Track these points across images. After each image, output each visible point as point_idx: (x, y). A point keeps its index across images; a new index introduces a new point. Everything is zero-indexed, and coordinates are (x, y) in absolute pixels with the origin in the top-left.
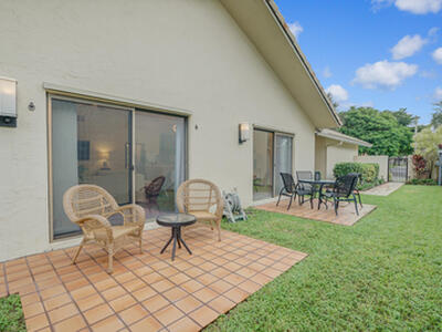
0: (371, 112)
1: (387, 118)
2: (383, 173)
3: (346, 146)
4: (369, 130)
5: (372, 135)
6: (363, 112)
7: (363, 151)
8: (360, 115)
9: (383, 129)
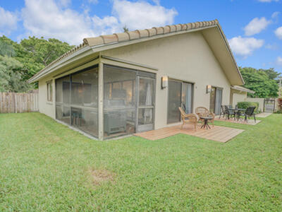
0: (251, 70)
1: (262, 74)
2: (261, 107)
3: (243, 93)
4: (250, 82)
5: (251, 85)
6: (247, 71)
7: (249, 95)
8: (245, 73)
9: (259, 82)
